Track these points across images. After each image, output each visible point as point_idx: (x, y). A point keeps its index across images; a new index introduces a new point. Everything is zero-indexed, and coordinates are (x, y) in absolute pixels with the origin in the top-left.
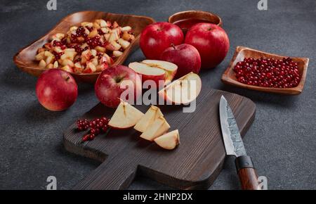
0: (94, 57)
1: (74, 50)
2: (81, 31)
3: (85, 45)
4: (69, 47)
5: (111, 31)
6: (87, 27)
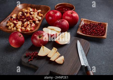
0: (29, 25)
1: (21, 22)
2: (23, 14)
3: (25, 20)
4: (19, 21)
5: (34, 13)
6: (25, 12)
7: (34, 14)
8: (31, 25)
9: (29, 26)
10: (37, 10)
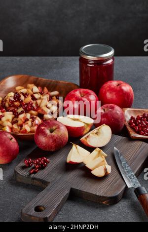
0: (28, 120)
1: (12, 113)
2: (17, 97)
3: (21, 109)
4: (7, 111)
5: (42, 97)
6: (22, 93)
7: (42, 99)
8: (33, 121)
9: (30, 123)
10: (50, 90)
